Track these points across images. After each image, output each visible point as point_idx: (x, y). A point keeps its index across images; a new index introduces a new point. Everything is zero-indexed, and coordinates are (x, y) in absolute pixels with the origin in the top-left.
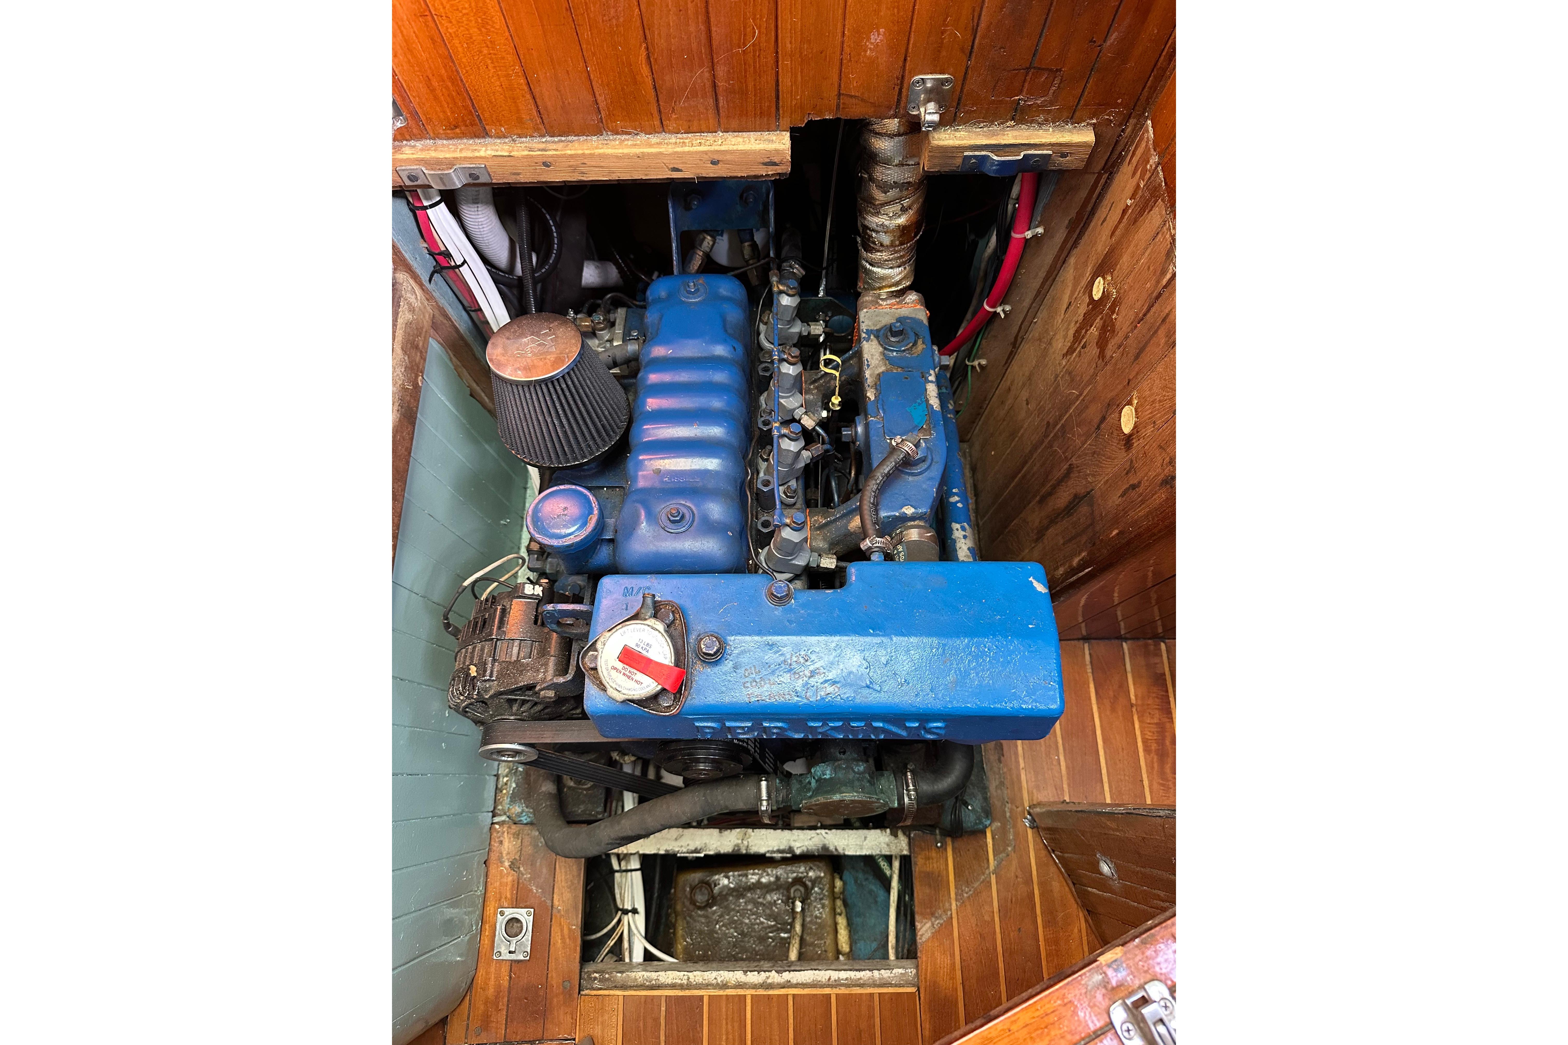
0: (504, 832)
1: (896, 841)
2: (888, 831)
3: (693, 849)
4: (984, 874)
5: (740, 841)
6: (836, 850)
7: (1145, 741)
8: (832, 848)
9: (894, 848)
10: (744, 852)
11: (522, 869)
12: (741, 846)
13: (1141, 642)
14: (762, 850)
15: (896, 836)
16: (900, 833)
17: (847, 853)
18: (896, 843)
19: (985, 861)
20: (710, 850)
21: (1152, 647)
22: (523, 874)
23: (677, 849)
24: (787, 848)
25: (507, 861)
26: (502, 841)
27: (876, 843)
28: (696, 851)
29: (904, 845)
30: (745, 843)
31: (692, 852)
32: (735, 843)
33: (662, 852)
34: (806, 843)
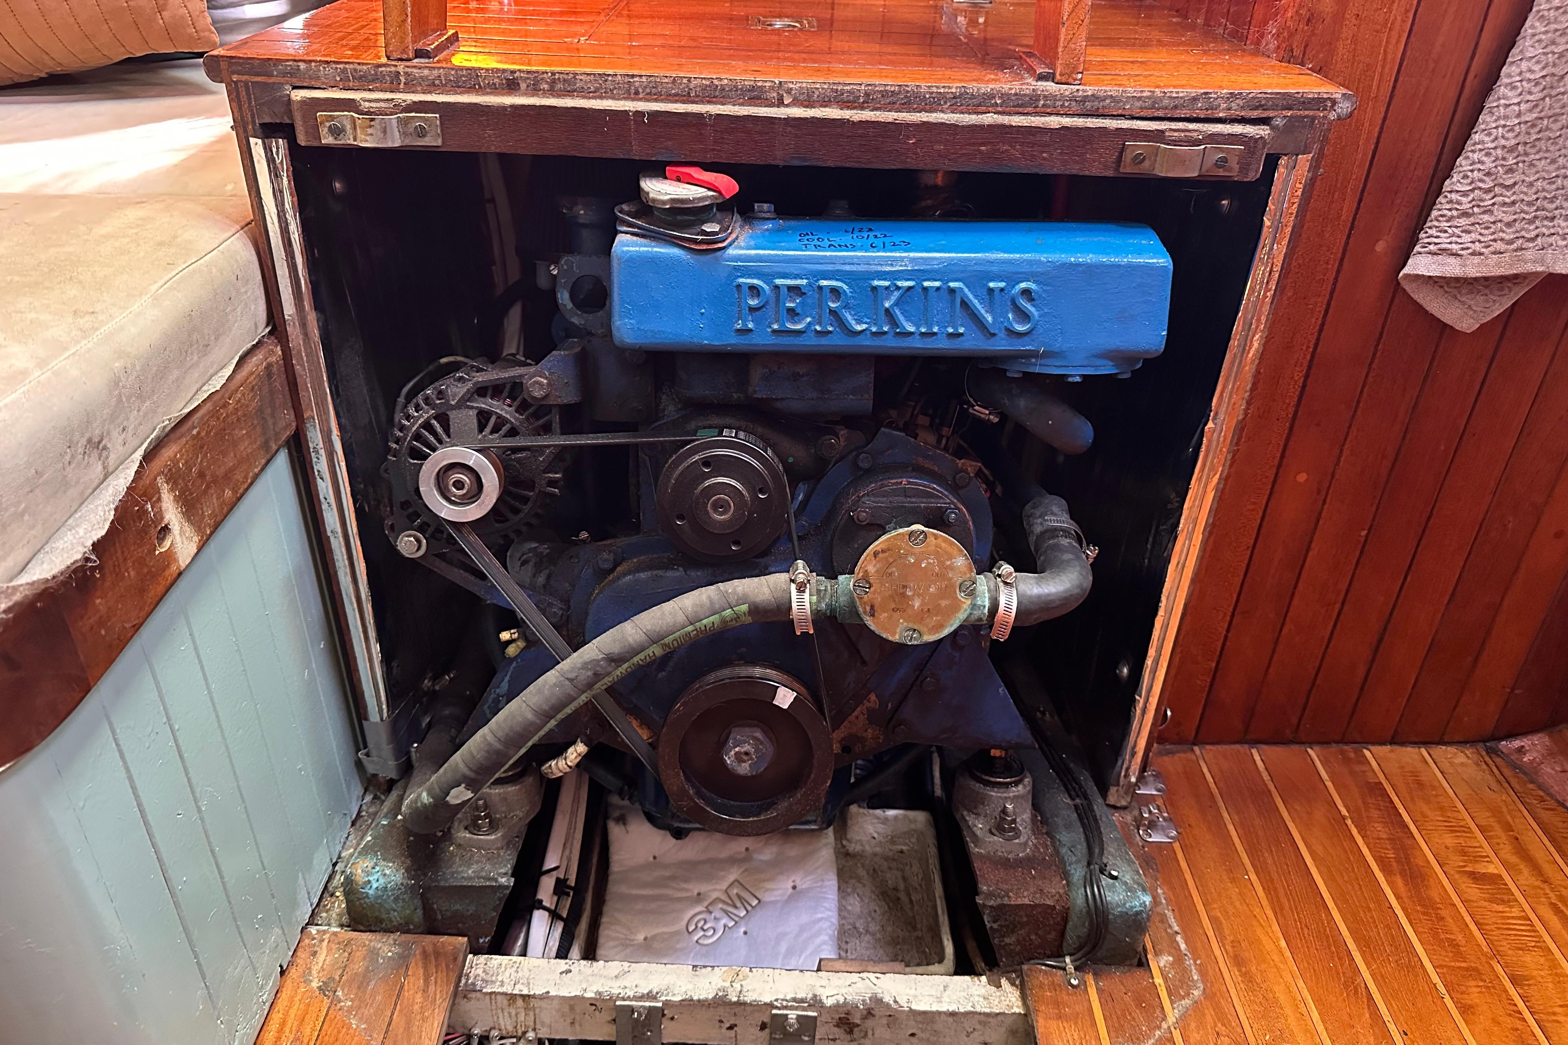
0: (323, 940)
1: (998, 994)
2: (984, 978)
3: (646, 992)
4: (1159, 1028)
5: (728, 984)
6: (895, 1002)
7: (1380, 860)
8: (887, 999)
9: (996, 1003)
10: (735, 999)
11: (339, 993)
12: (730, 990)
13: (1334, 748)
14: (767, 999)
15: (999, 986)
16: (1004, 982)
17: (915, 1007)
18: (1000, 996)
19: (1158, 1011)
20: (674, 995)
21: (1352, 755)
22: (340, 1001)
23: (615, 991)
24: (810, 996)
25: (316, 980)
26: (316, 952)
27: (965, 994)
28: (650, 996)
29: (1014, 999)
30: (737, 986)
31: (642, 998)
32: (719, 986)
33: (589, 995)
34: (844, 991)
